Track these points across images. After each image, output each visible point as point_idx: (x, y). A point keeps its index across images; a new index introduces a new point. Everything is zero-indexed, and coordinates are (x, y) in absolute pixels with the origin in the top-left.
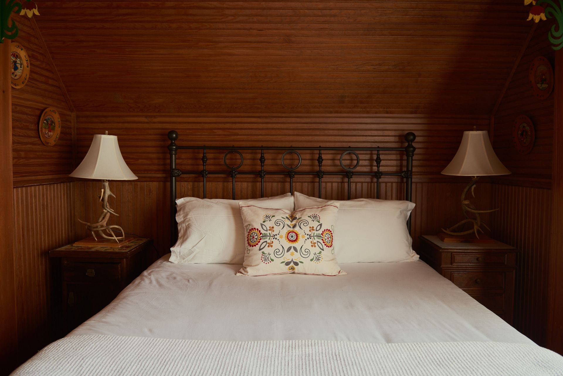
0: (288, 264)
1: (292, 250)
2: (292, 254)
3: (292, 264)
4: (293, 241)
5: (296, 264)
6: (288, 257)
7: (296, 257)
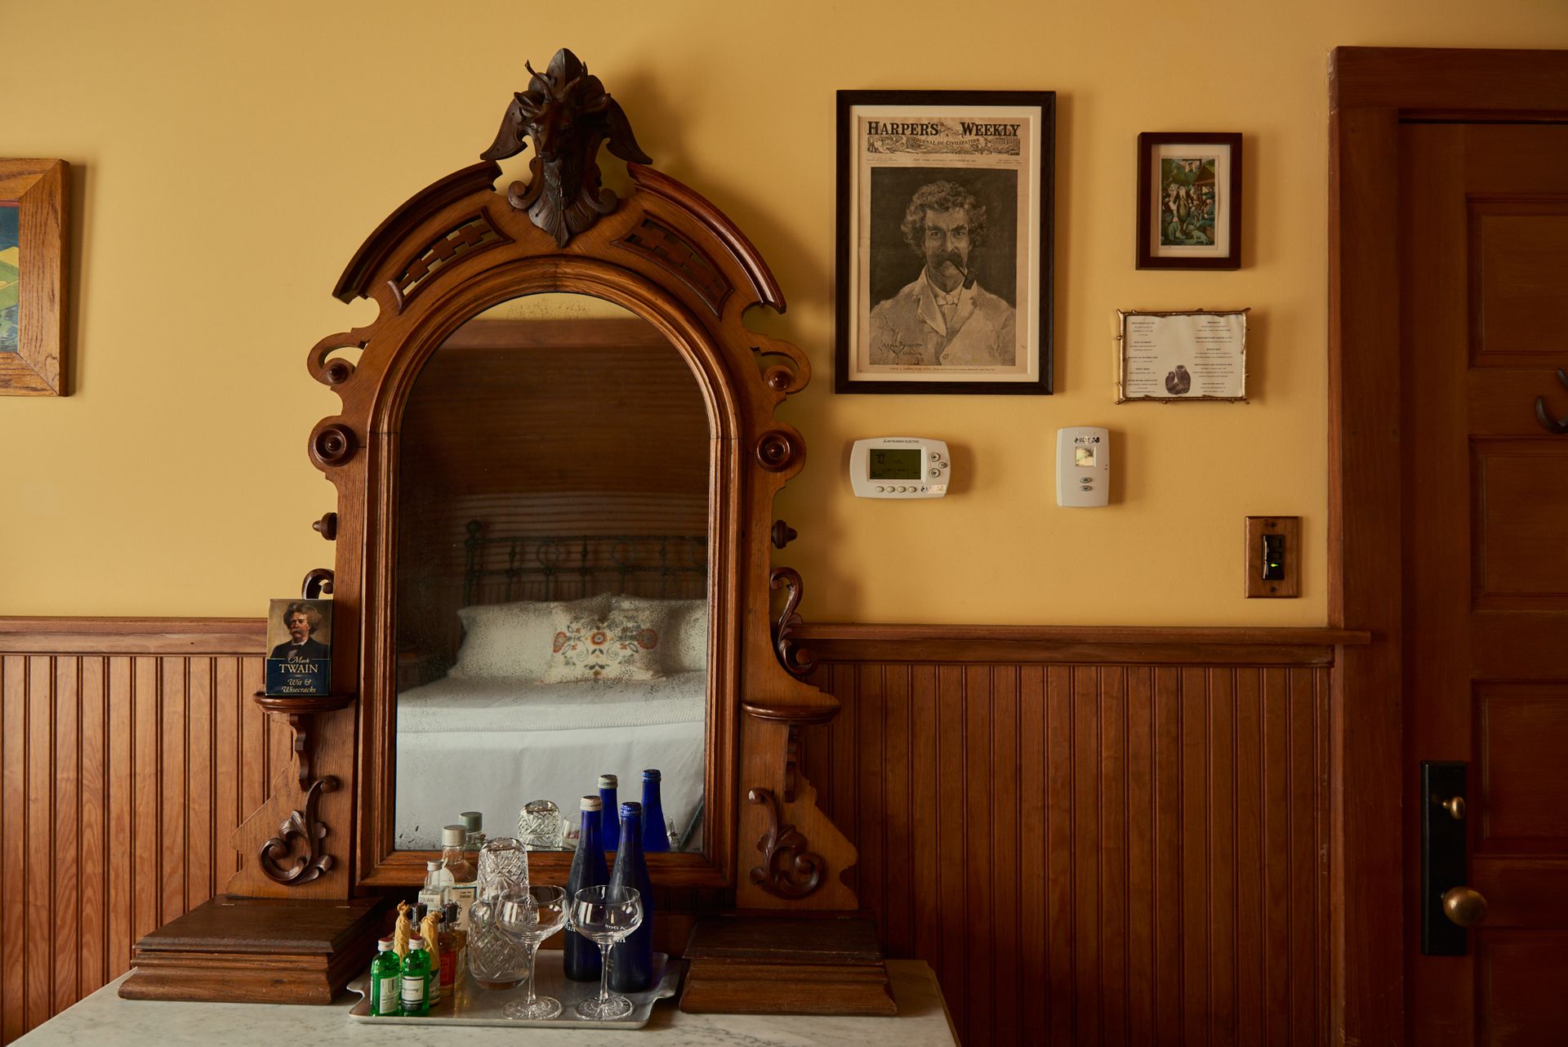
0: (592, 668)
1: (597, 652)
2: (598, 656)
3: (597, 668)
4: (598, 643)
5: (602, 667)
6: (592, 660)
7: (602, 660)
